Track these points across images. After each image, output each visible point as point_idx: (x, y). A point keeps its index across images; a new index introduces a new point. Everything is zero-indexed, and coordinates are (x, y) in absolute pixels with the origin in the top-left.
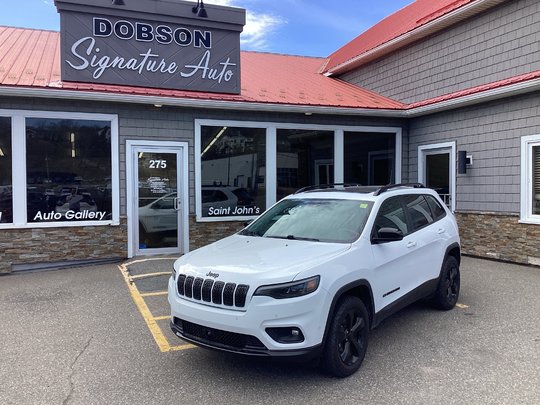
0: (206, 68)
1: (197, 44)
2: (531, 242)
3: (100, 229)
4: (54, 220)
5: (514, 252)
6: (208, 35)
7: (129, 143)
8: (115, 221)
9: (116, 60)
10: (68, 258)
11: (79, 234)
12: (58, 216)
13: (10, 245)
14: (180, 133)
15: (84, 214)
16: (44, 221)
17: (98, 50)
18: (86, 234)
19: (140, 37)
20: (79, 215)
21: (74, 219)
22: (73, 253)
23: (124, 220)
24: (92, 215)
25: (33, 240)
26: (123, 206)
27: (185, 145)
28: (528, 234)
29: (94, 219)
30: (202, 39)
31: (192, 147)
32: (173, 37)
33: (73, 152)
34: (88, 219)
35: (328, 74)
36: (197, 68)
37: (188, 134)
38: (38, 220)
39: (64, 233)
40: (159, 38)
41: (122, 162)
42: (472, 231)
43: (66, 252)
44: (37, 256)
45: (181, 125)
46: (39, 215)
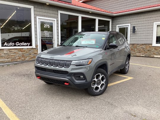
2: (156, 51)
3: (29, 49)
4: (12, 46)
5: (150, 54)
7: (38, 17)
8: (34, 46)
10: (18, 60)
11: (22, 51)
12: (13, 44)
14: (54, 15)
15: (23, 44)
16: (8, 46)
18: (24, 51)
20: (21, 44)
21: (19, 46)
22: (19, 58)
23: (37, 46)
24: (25, 44)
25: (5, 54)
26: (36, 41)
27: (55, 20)
28: (155, 49)
29: (26, 46)
31: (57, 21)
34: (24, 46)
37: (56, 16)
38: (5, 46)
39: (16, 51)
41: (35, 24)
42: (135, 49)
43: (17, 58)
44: (6, 60)
45: (54, 12)
46: (6, 44)
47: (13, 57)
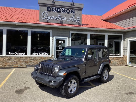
0: (73, 19)
1: (71, 13)
3: (47, 57)
4: (37, 55)
6: (74, 11)
8: (50, 56)
9: (52, 17)
13: (26, 60)
15: (43, 54)
16: (34, 55)
17: (48, 14)
19: (58, 11)
21: (41, 55)
23: (53, 55)
24: (45, 54)
25: (32, 60)
26: (52, 52)
27: (68, 38)
29: (46, 55)
30: (73, 12)
32: (66, 11)
33: (38, 39)
35: (103, 20)
36: (71, 19)
37: (68, 35)
39: (39, 58)
40: (62, 12)
41: (53, 42)
44: (33, 63)
45: (67, 33)
46: (33, 54)
47: (36, 62)
